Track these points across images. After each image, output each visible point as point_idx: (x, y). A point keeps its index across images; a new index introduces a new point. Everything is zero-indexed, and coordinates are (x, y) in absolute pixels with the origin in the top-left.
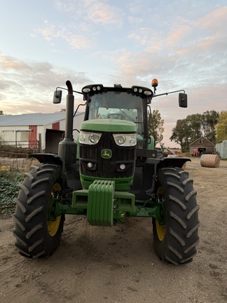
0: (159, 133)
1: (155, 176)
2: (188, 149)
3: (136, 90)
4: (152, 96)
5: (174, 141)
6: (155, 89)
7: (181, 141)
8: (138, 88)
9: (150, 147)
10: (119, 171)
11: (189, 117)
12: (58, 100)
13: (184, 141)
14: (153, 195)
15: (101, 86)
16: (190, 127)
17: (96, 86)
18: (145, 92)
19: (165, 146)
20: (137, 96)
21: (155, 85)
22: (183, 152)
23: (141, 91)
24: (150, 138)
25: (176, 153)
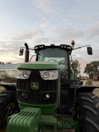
0: (78, 70)
1: (75, 98)
2: (93, 77)
3: (62, 47)
4: (72, 49)
5: (85, 73)
6: (73, 46)
7: (89, 73)
8: (64, 45)
9: (72, 78)
10: (45, 99)
11: (92, 62)
12: (21, 54)
13: (90, 73)
14: (74, 112)
15: (44, 45)
16: (93, 67)
17: (41, 46)
18: (68, 48)
19: (82, 76)
20: (64, 50)
21: (73, 44)
22: (90, 78)
23: (65, 47)
24: (72, 72)
25: (87, 79)
